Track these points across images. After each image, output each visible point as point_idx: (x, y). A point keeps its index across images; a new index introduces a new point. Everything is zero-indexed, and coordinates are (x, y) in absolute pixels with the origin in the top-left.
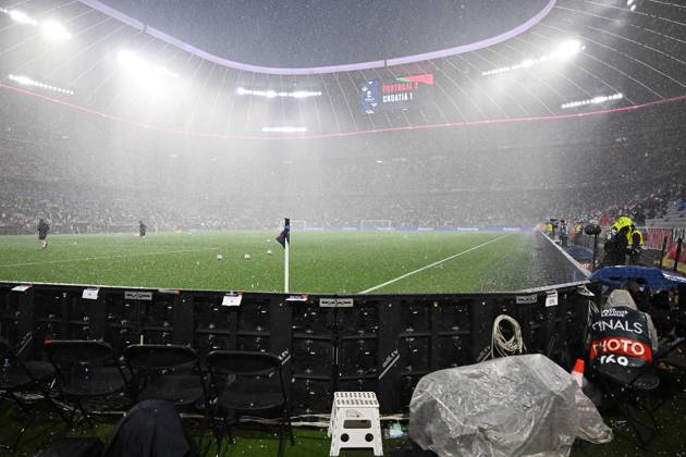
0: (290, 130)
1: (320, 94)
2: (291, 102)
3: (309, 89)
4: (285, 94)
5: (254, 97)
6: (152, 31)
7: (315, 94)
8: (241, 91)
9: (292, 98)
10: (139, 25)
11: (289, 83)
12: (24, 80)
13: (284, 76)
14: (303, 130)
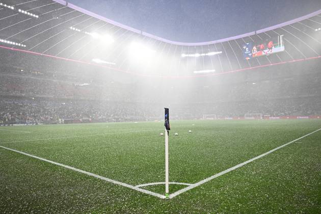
0: (208, 71)
1: (221, 52)
2: (207, 58)
3: (216, 51)
4: (204, 55)
5: (189, 57)
6: (144, 33)
7: (219, 53)
8: (184, 55)
9: (207, 56)
10: (139, 32)
11: (206, 48)
12: (97, 61)
13: (203, 46)
14: (214, 71)
